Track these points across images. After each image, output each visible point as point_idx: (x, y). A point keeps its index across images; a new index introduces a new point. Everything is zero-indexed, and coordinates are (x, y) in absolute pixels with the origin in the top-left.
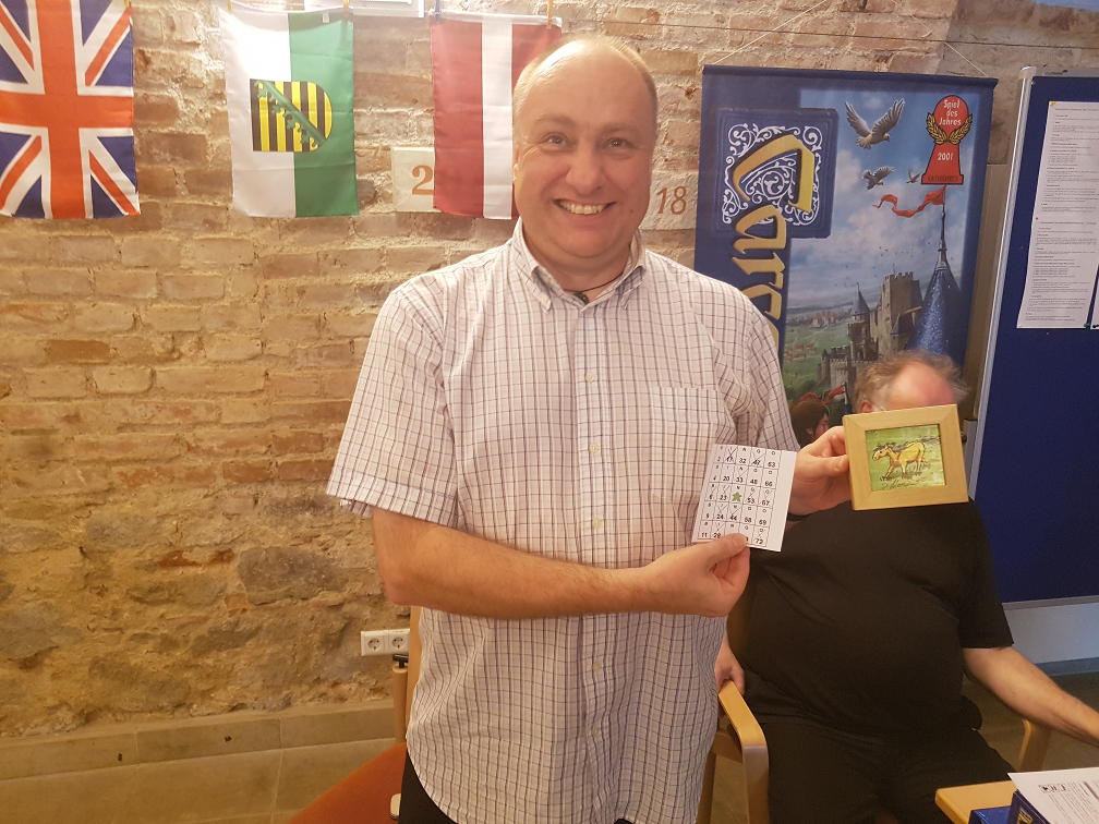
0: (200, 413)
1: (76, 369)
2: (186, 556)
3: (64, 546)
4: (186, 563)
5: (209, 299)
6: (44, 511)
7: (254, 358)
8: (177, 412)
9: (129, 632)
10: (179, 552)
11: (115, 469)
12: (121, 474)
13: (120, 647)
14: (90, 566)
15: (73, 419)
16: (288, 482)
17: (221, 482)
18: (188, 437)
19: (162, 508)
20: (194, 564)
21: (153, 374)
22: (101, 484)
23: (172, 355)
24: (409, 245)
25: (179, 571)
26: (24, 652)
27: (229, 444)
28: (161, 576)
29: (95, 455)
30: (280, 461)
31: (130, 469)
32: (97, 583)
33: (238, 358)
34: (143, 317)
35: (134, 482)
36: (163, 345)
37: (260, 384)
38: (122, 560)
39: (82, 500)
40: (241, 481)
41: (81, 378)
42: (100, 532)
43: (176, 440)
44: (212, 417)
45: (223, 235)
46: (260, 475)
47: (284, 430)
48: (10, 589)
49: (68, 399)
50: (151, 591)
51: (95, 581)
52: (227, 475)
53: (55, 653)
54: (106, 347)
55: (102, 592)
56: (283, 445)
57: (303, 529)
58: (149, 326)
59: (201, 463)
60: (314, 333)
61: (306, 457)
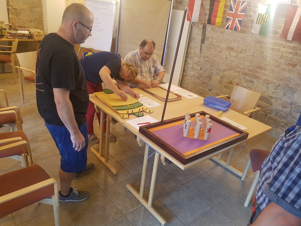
0: (242, 62)
1: (229, 51)
2: (233, 83)
3: (220, 76)
4: (232, 84)
5: (248, 45)
6: (219, 70)
7: (252, 56)
8: (239, 61)
9: (222, 91)
10: (232, 82)
11: (229, 67)
12: (229, 68)
13: (220, 92)
14: (221, 80)
15: (226, 58)
16: (250, 77)
17: (241, 73)
18: (239, 65)
19: (232, 75)
20: (233, 84)
21: (238, 55)
22: (226, 69)
23: (241, 52)
24: (281, 43)
25: (231, 85)
26: (210, 88)
27: (244, 68)
28: (229, 84)
29: (227, 64)
30: (249, 73)
31: (230, 67)
32: (221, 82)
33: (249, 55)
34: (239, 46)
35: (230, 69)
36: (240, 51)
37: (251, 60)
38: (225, 80)
39: (223, 70)
40: (243, 74)
41: (229, 52)
42: (224, 75)
43: (237, 65)
44: (243, 63)
45: (253, 36)
46: (246, 74)
47: (252, 68)
48: (212, 79)
49: (227, 55)
50: (227, 86)
51: (220, 82)
52: (242, 73)
53: (213, 90)
54: (234, 49)
55: (221, 84)
56: (251, 71)
57: (249, 85)
58: (240, 47)
59: (239, 70)
60: (261, 54)
61: (253, 74)
